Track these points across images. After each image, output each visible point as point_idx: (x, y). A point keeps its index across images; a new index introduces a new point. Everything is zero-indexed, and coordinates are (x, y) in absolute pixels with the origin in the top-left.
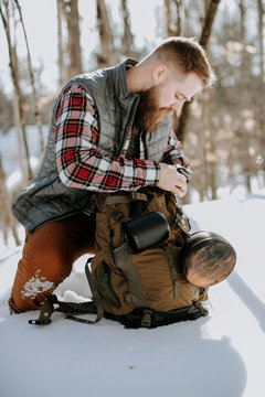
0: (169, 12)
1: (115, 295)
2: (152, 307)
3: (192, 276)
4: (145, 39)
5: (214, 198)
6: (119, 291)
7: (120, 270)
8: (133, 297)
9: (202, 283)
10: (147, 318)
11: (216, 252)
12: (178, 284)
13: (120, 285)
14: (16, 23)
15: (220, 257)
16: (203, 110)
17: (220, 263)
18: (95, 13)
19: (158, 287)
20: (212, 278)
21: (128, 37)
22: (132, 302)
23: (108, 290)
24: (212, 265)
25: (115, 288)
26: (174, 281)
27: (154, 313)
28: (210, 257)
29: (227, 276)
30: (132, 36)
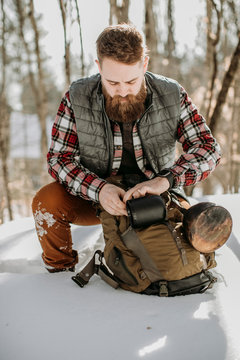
0: (210, 23)
1: (131, 274)
2: (166, 277)
3: (197, 242)
4: (186, 47)
5: (236, 192)
6: (133, 270)
7: (131, 252)
8: (148, 273)
9: (207, 248)
10: (164, 289)
11: (214, 216)
12: (184, 252)
13: (133, 264)
14: (73, 22)
15: (218, 221)
16: (233, 114)
17: (219, 226)
18: (143, 19)
19: (167, 257)
20: (215, 242)
21: (171, 43)
22: (147, 278)
23: (124, 271)
24: (212, 229)
25: (129, 268)
26: (180, 250)
27: (170, 283)
28: (209, 221)
29: (226, 239)
30: (174, 43)
